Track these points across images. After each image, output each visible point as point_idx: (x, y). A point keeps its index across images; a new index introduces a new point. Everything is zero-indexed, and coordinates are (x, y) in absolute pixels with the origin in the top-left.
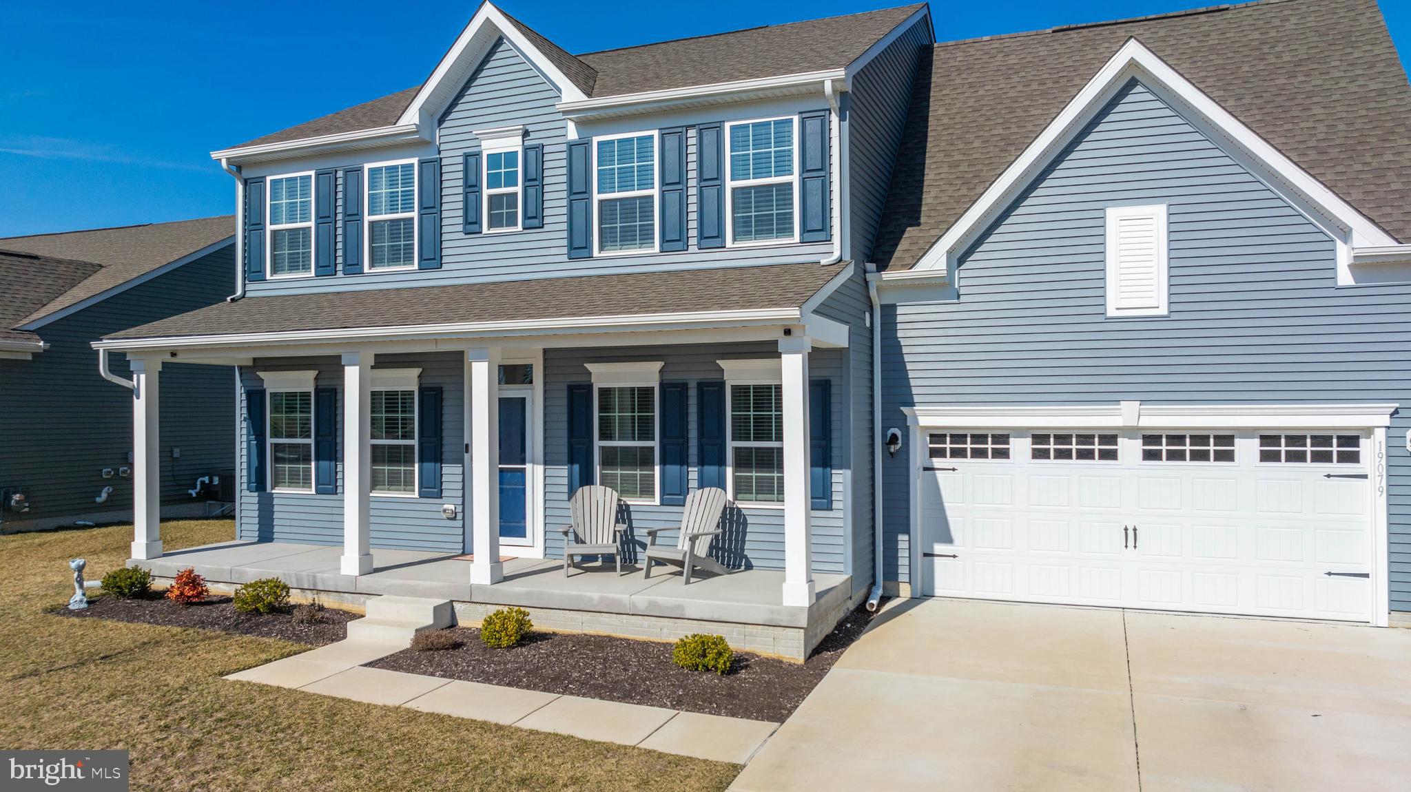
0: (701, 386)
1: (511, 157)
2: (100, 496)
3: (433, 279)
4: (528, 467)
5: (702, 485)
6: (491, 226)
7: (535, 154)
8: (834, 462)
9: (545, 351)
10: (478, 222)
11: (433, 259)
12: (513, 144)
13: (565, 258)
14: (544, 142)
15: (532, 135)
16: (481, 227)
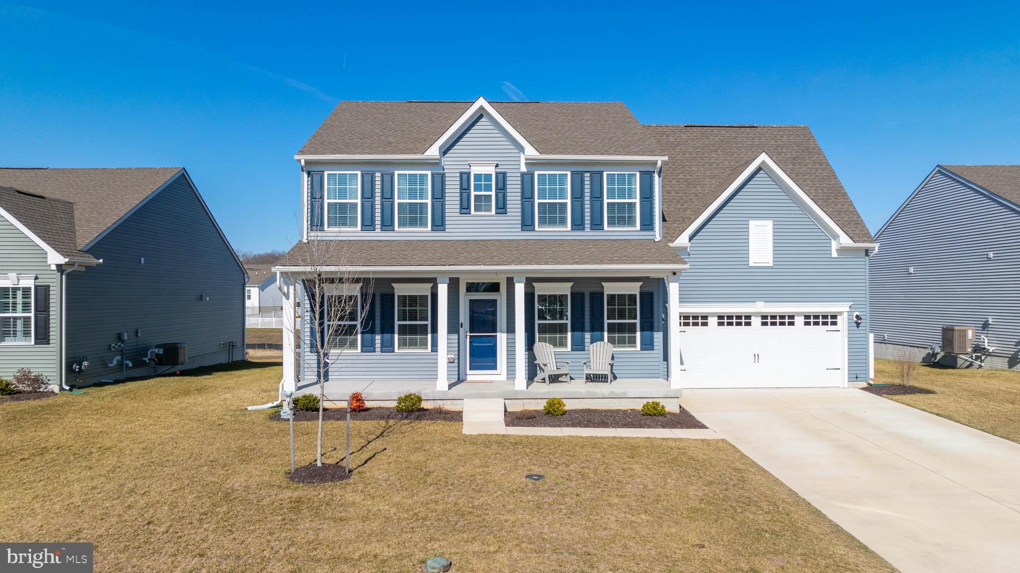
0: (592, 295)
1: (488, 177)
2: (112, 363)
3: (438, 236)
4: (498, 334)
5: (592, 342)
6: (475, 210)
7: (502, 178)
8: (655, 328)
9: (507, 278)
10: (469, 208)
11: (439, 224)
12: (491, 170)
13: (520, 230)
14: (507, 171)
15: (500, 167)
16: (470, 211)
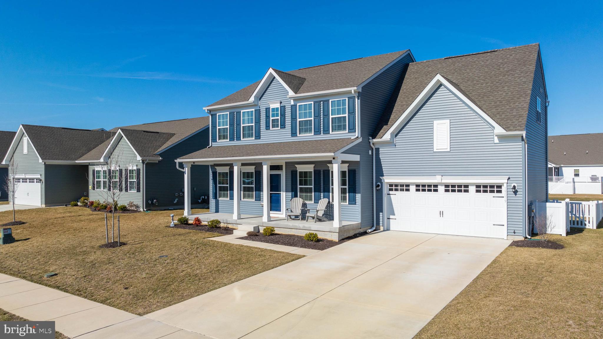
0: (324, 171)
1: (277, 109)
2: (175, 201)
3: (258, 142)
4: (282, 193)
5: (324, 198)
6: (272, 127)
7: (283, 108)
8: (357, 191)
9: (286, 162)
10: (269, 126)
11: (258, 137)
12: (278, 105)
13: (290, 136)
14: (286, 105)
15: (283, 103)
16: (270, 128)
